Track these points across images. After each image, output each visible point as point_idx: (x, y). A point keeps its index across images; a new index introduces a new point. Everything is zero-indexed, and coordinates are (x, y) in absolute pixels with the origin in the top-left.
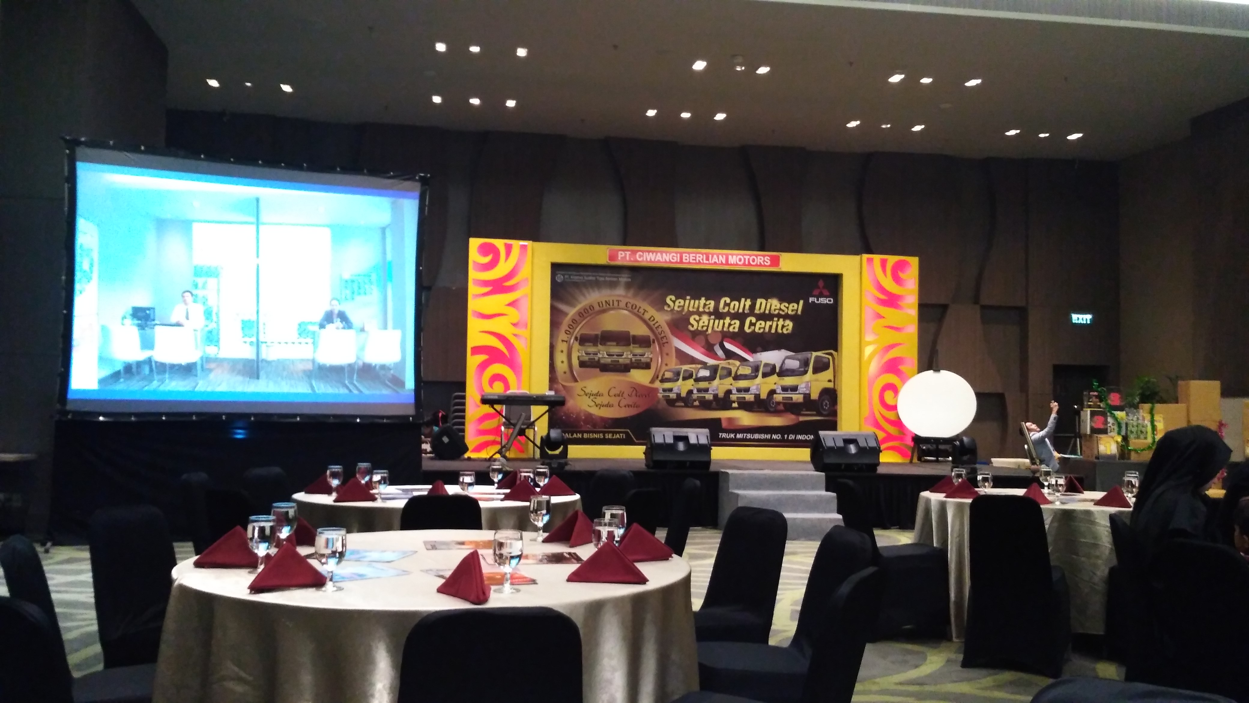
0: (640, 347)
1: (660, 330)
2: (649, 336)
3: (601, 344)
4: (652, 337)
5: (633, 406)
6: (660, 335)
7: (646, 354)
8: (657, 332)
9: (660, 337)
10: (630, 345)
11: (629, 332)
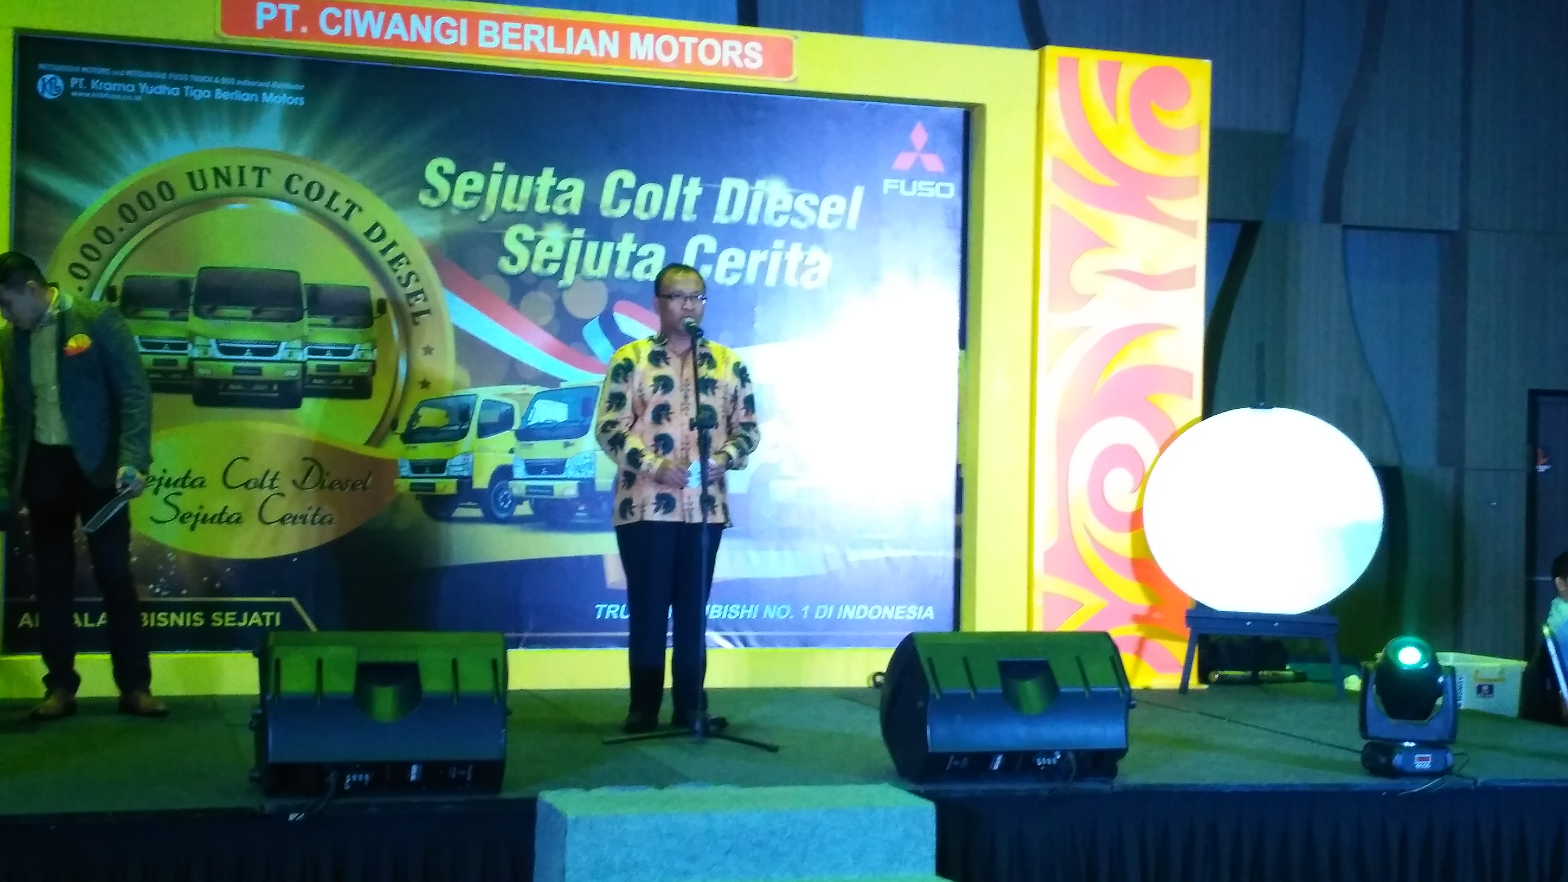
0: (336, 324)
1: (403, 270)
2: (367, 289)
3: (197, 313)
4: (377, 293)
5: (309, 518)
6: (406, 285)
7: (356, 349)
8: (393, 277)
9: (402, 292)
10: (300, 318)
11: (296, 275)
